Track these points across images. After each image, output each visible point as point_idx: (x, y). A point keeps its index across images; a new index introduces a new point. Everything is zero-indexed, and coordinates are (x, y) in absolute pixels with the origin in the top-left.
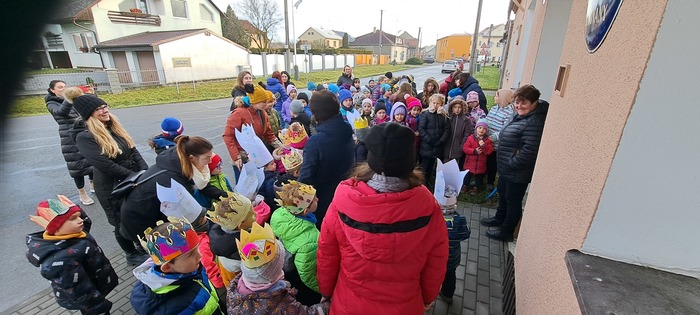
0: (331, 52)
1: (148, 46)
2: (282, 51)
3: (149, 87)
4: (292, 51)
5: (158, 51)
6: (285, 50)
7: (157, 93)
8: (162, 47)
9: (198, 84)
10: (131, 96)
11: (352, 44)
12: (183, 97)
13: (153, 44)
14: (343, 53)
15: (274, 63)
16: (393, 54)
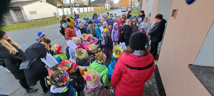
0: (85, 6)
1: (18, 7)
2: (69, 7)
3: (22, 22)
4: (73, 6)
5: (23, 9)
6: (70, 6)
7: (25, 24)
8: (24, 7)
9: (40, 20)
10: (15, 26)
11: (92, 3)
12: (35, 25)
13: (20, 6)
14: (90, 6)
15: (66, 11)
16: (106, 6)
